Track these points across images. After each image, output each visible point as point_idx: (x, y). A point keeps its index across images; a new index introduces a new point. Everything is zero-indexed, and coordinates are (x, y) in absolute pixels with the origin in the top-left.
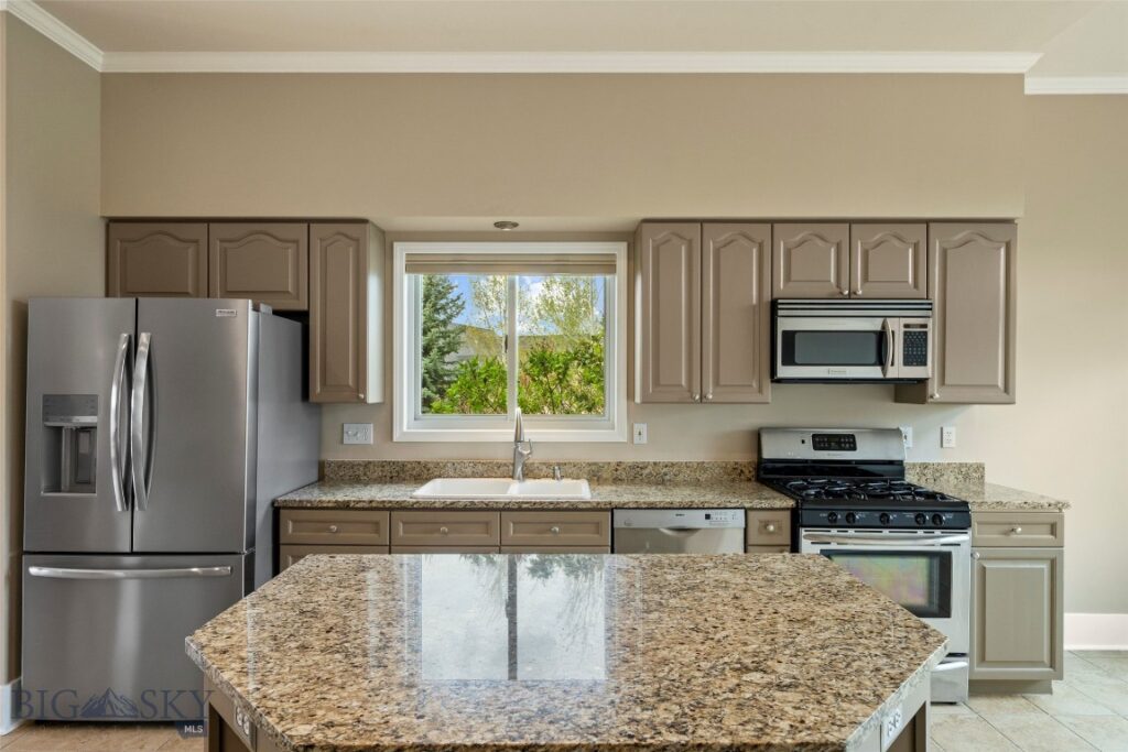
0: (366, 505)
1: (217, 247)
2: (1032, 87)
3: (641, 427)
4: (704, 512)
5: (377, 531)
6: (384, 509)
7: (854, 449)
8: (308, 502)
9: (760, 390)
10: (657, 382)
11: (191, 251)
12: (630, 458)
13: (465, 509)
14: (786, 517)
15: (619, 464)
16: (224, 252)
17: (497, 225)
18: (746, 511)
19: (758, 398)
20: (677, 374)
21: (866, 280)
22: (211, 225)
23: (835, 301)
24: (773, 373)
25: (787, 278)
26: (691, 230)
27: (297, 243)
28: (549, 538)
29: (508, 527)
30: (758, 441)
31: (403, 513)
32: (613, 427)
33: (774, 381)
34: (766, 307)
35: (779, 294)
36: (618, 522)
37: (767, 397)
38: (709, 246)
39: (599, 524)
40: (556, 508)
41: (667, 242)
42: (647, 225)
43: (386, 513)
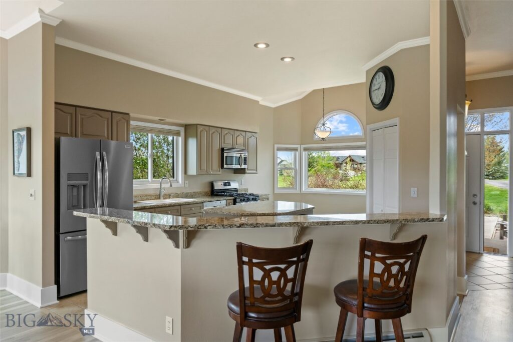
0: (150, 207)
2: (261, 103)
3: (187, 182)
4: (220, 201)
7: (230, 185)
9: (219, 171)
10: (201, 169)
11: (69, 117)
13: (174, 206)
15: (183, 193)
17: (159, 120)
18: (226, 200)
19: (219, 173)
20: (204, 167)
21: (236, 144)
22: (77, 108)
23: (232, 149)
24: (222, 167)
25: (224, 143)
26: (207, 128)
27: (108, 119)
28: (191, 212)
29: (182, 210)
30: (212, 185)
31: (158, 209)
32: (178, 182)
33: (222, 169)
34: (220, 150)
35: (223, 147)
36: (204, 206)
37: (221, 173)
38: (211, 133)
39: (201, 207)
40: (193, 203)
41: (202, 130)
42: (198, 126)
43: (154, 209)
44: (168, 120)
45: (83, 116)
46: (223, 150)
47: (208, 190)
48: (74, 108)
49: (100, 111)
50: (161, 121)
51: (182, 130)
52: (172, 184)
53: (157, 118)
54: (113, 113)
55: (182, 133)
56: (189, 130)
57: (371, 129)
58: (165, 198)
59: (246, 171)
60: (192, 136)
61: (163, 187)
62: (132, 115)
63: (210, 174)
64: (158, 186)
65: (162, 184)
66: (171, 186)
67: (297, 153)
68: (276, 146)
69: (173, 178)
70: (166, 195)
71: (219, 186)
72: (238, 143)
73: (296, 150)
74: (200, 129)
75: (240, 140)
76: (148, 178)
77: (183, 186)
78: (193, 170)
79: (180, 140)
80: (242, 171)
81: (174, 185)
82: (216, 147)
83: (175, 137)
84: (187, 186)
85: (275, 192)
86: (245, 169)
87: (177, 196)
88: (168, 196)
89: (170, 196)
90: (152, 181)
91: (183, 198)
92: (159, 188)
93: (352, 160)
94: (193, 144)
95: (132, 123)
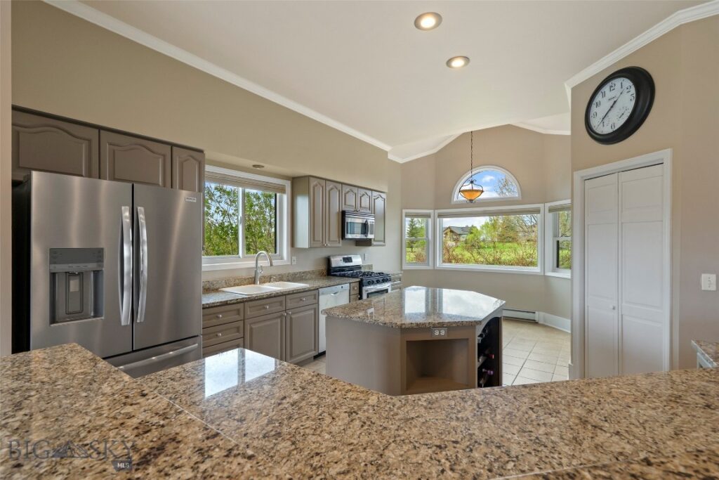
0: (235, 301)
1: (106, 148)
2: (390, 157)
3: (294, 258)
4: (340, 286)
5: (239, 314)
6: (241, 302)
7: (351, 261)
8: (207, 304)
9: (339, 242)
10: (314, 240)
11: (84, 146)
12: (291, 271)
13: (275, 296)
14: (357, 284)
15: (289, 274)
16: (114, 153)
17: (254, 166)
18: (350, 283)
19: (338, 245)
20: (319, 237)
21: (361, 206)
22: (102, 132)
23: (356, 213)
24: (343, 236)
25: (345, 204)
26: (323, 182)
27: (164, 156)
28: (301, 304)
29: (288, 301)
30: (328, 261)
31: (250, 303)
32: (282, 258)
33: (342, 239)
34: (341, 214)
35: (344, 209)
36: (320, 293)
37: (340, 245)
38: (328, 189)
39: (315, 295)
40: (304, 291)
41: (316, 185)
42: (311, 179)
43: (242, 304)
44: (268, 167)
45: (116, 148)
46: (343, 214)
47: (323, 267)
48: (97, 131)
49: (146, 141)
50: (256, 168)
51: (288, 184)
52: (273, 261)
53: (249, 163)
54: (174, 148)
55: (288, 189)
56: (298, 184)
57: (582, 177)
58: (262, 282)
59: (373, 243)
60: (303, 194)
61: (259, 265)
62: (209, 154)
63: (327, 247)
64: (252, 264)
65: (259, 262)
66: (271, 265)
67: (430, 221)
68: (404, 211)
69: (276, 252)
70: (264, 277)
71: (337, 262)
72: (363, 205)
73: (428, 216)
74: (313, 182)
75: (365, 201)
76: (238, 254)
77: (290, 263)
78: (303, 240)
79: (285, 199)
80: (368, 243)
81: (275, 262)
82: (336, 208)
83: (278, 195)
84: (294, 263)
85: (403, 268)
86: (370, 239)
87: (281, 278)
88: (268, 279)
89: (270, 278)
90: (244, 257)
91: (289, 281)
92: (253, 268)
93: (452, 231)
94: (303, 204)
95: (208, 168)
